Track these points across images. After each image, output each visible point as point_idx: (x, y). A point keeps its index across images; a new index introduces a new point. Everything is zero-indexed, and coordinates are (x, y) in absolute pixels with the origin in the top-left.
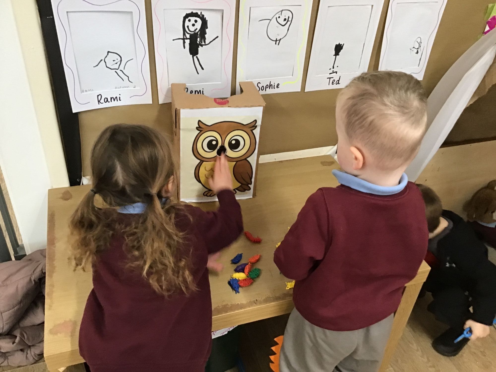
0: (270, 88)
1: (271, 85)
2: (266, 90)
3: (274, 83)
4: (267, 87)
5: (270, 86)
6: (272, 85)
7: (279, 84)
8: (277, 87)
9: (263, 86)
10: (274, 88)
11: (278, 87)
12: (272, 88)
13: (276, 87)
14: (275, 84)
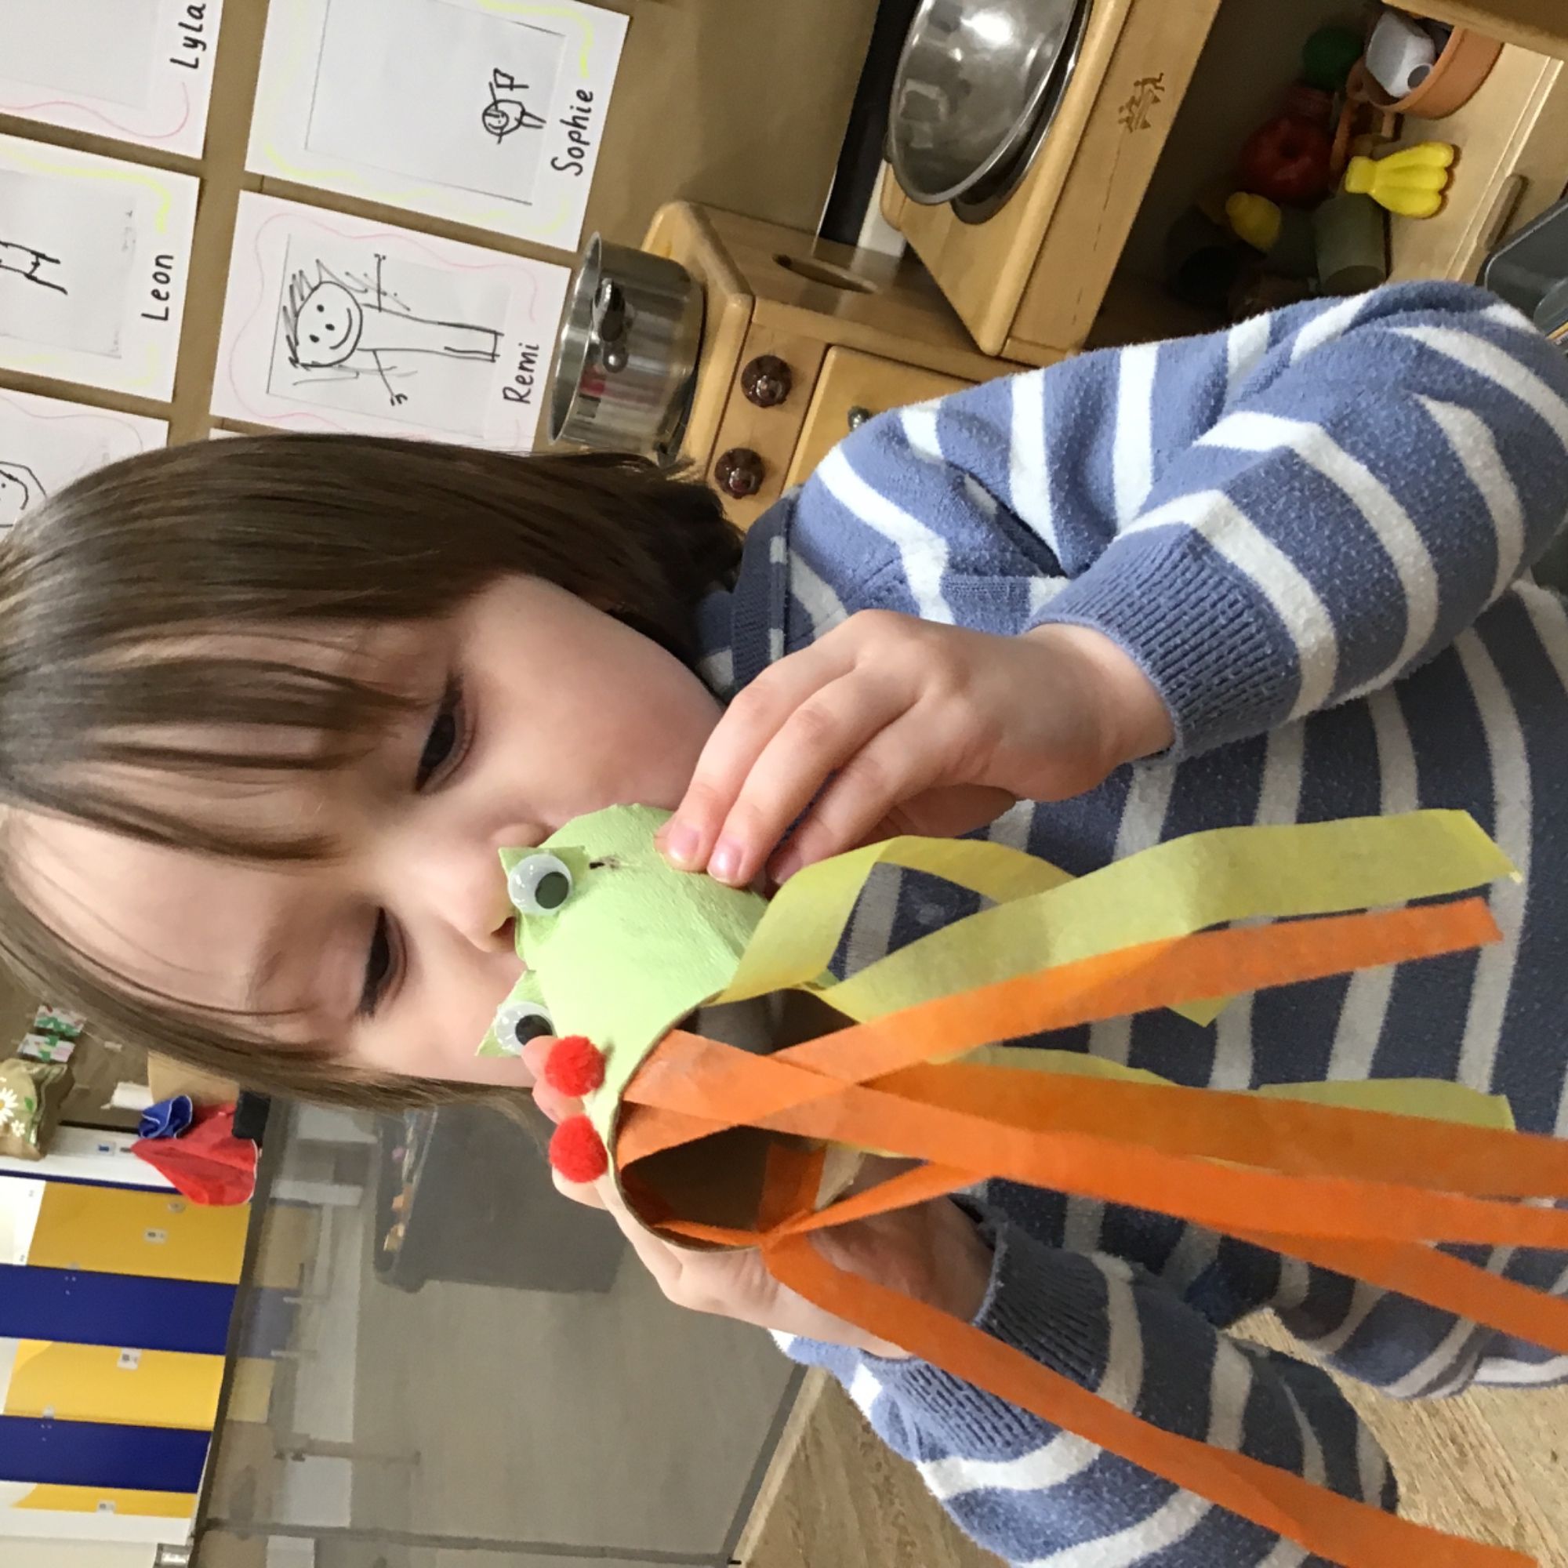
0: (584, 128)
1: (575, 121)
2: (586, 143)
3: (572, 107)
4: (575, 136)
5: (576, 124)
6: (574, 118)
7: (579, 93)
8: (586, 99)
9: (570, 150)
10: (589, 111)
11: (589, 96)
12: (586, 119)
13: (585, 105)
14: (575, 106)
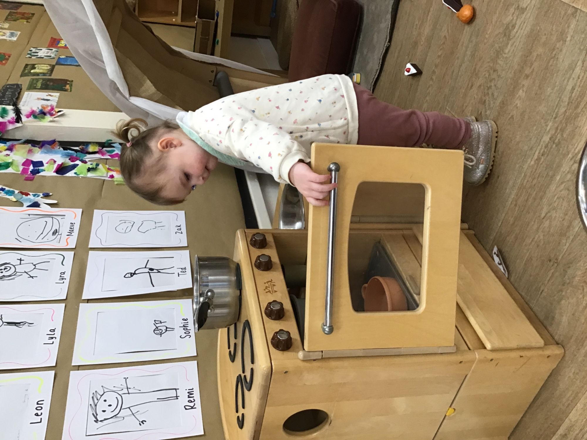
0: (188, 327)
1: (184, 326)
3: (182, 323)
4: (186, 329)
9: (185, 333)
11: (186, 319)
12: (188, 324)
13: (186, 322)
